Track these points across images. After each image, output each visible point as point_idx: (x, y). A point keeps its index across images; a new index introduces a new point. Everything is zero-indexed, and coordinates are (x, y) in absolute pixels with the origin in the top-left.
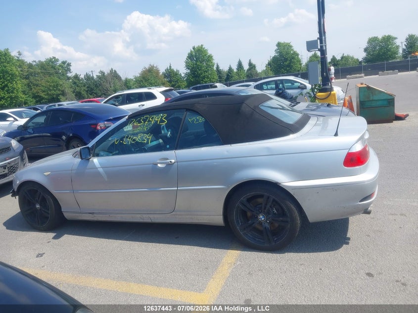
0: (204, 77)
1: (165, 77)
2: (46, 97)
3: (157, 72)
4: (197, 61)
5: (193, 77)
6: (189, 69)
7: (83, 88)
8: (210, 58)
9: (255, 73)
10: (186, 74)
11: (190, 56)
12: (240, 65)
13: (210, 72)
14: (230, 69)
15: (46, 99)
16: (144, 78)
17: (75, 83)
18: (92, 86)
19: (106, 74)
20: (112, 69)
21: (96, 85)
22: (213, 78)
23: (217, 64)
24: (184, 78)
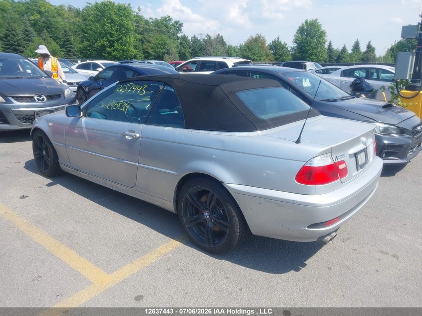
0: (311, 54)
1: (270, 49)
2: (153, 54)
3: (263, 42)
4: (307, 36)
5: (299, 52)
6: (296, 43)
7: (188, 50)
8: (322, 34)
9: (372, 57)
10: (293, 48)
11: (301, 30)
12: (356, 47)
13: (319, 49)
14: (344, 50)
15: (153, 56)
16: (248, 47)
17: (181, 44)
18: (197, 49)
19: (212, 38)
20: (219, 35)
21: (201, 48)
22: (322, 56)
23: (330, 42)
24: (289, 51)
